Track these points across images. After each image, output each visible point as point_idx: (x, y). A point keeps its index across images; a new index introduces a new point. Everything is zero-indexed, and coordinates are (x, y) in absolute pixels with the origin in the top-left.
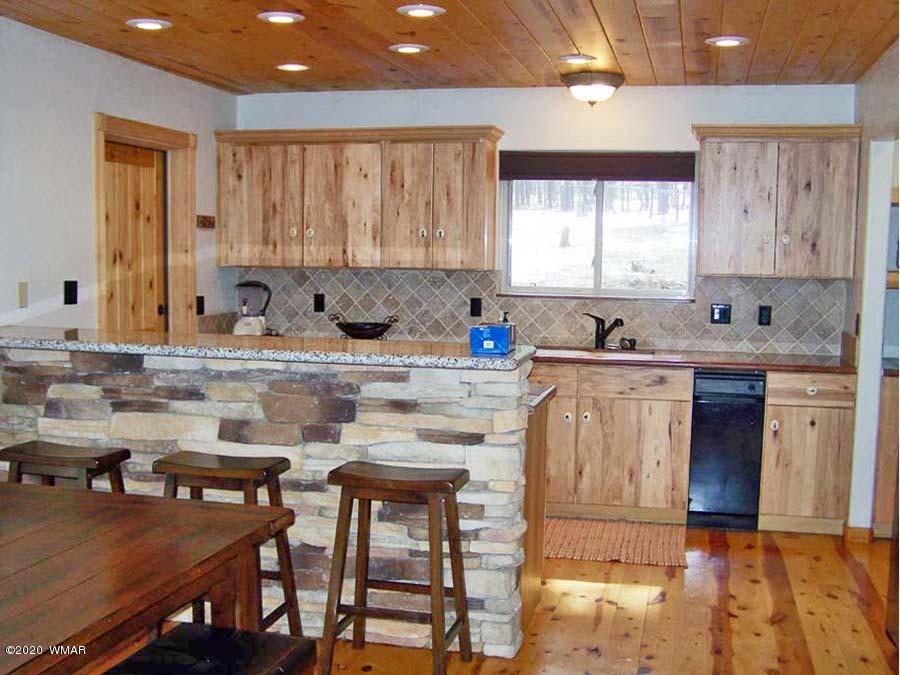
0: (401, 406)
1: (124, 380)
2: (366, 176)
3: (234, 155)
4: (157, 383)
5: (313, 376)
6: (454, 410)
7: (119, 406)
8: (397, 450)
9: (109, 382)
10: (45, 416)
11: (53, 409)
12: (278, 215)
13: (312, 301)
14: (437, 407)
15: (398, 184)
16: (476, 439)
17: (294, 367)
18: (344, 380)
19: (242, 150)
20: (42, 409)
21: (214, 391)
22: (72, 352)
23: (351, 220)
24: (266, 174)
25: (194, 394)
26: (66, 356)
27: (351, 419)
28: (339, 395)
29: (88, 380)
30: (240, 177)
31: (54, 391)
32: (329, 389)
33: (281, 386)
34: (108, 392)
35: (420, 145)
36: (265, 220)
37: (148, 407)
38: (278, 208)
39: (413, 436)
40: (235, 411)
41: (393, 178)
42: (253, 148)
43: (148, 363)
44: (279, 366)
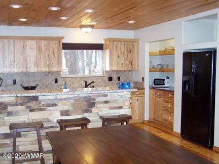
0: (106, 102)
1: (33, 104)
4: (42, 103)
5: (86, 97)
7: (32, 111)
9: (28, 104)
10: (7, 116)
11: (10, 114)
16: (121, 108)
18: (92, 97)
20: (6, 114)
21: (60, 104)
22: (16, 97)
25: (55, 105)
26: (14, 98)
27: (94, 106)
29: (22, 104)
31: (10, 109)
33: (77, 100)
34: (27, 107)
37: (40, 110)
39: (108, 109)
40: (65, 108)
43: (40, 98)
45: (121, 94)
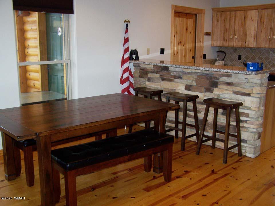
0: (229, 84)
1: (164, 73)
2: (253, 20)
3: (217, 15)
4: (172, 74)
5: (207, 74)
6: (243, 86)
7: (163, 80)
8: (227, 96)
9: (161, 74)
10: (147, 81)
11: (149, 79)
12: (228, 32)
13: (238, 57)
14: (238, 85)
15: (262, 22)
16: (248, 95)
17: (203, 72)
18: (215, 76)
19: (219, 13)
20: (147, 79)
21: (184, 77)
22: (154, 66)
23: (248, 33)
24: (225, 20)
25: (180, 78)
26: (152, 67)
27: (216, 86)
28: (213, 80)
29: (157, 73)
30: (218, 21)
31: (150, 75)
32: (211, 78)
33: (200, 77)
34: (161, 76)
35: (270, 10)
36: (224, 33)
37: (170, 80)
38: (228, 30)
39: (231, 92)
40: (189, 82)
41: (261, 21)
42: (222, 13)
43: (170, 69)
44: (199, 71)
45: (247, 76)
